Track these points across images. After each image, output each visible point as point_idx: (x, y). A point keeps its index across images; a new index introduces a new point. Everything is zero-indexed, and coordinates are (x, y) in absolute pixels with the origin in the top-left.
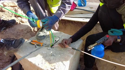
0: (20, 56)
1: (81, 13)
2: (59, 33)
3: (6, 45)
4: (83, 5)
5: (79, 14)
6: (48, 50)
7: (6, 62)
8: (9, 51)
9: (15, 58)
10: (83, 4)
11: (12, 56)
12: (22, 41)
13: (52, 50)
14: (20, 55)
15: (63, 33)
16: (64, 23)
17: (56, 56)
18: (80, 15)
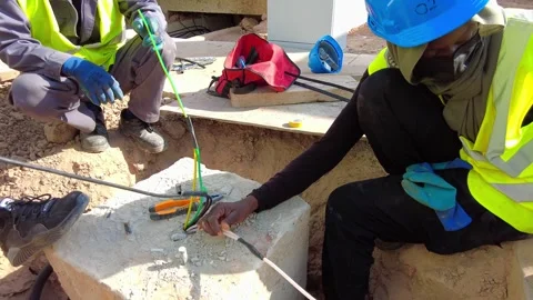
0: (66, 264)
1: (316, 99)
2: (223, 176)
3: (16, 219)
4: (328, 67)
5: (311, 102)
6: (173, 243)
7: (15, 294)
8: (26, 242)
9: (51, 278)
10: (328, 62)
11: (41, 268)
12: (79, 200)
13: (186, 241)
14: (66, 260)
15: (239, 178)
16: (251, 139)
17: (199, 264)
18: (311, 105)
